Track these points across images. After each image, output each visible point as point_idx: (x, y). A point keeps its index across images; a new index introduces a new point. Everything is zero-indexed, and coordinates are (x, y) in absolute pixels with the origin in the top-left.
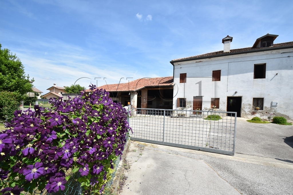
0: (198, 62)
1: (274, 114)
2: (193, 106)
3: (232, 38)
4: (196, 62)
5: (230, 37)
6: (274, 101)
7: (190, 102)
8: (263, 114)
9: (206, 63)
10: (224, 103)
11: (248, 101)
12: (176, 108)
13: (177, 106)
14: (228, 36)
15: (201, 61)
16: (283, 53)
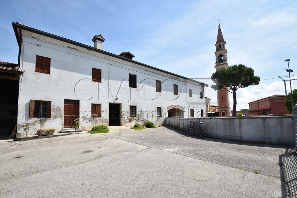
0: (71, 48)
1: (143, 120)
2: (65, 114)
3: (105, 40)
4: (69, 47)
5: (102, 37)
6: (143, 109)
7: (58, 109)
8: (136, 120)
9: (82, 55)
10: (106, 110)
11: (126, 109)
12: (26, 120)
13: (30, 116)
14: (100, 35)
15: (76, 48)
16: (145, 70)
